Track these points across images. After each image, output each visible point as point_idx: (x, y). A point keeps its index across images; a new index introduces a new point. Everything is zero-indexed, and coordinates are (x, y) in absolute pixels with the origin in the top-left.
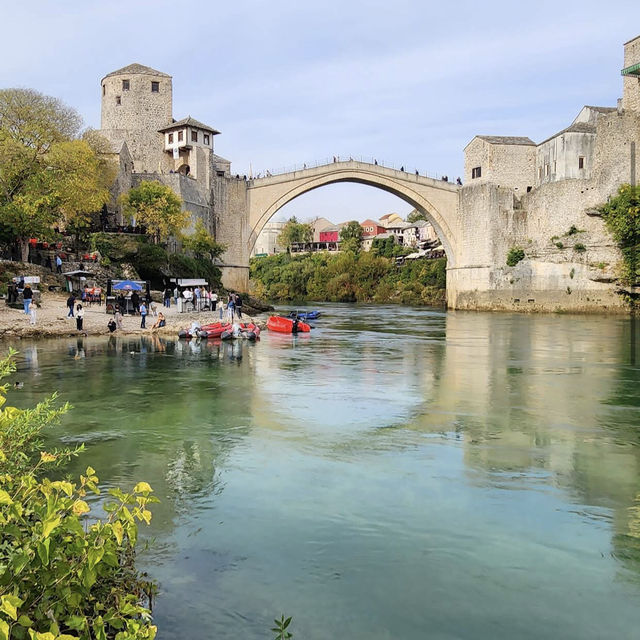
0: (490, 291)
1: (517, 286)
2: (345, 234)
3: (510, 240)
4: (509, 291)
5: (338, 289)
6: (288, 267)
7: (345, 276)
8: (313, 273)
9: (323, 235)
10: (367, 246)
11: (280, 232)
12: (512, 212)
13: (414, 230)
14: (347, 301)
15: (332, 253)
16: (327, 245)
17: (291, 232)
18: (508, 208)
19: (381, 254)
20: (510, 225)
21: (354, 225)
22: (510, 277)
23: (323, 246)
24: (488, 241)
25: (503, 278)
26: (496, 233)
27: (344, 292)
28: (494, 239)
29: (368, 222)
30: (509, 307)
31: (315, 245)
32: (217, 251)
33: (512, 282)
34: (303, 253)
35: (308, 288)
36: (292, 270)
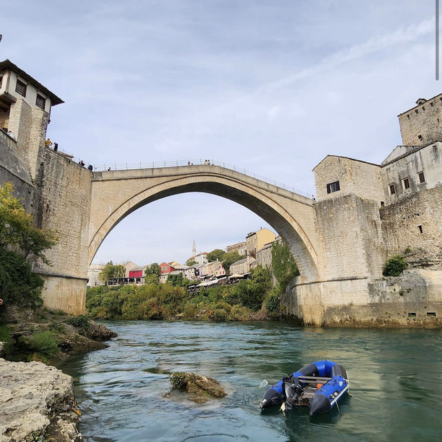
0: (372, 305)
1: (409, 298)
2: (148, 272)
3: (382, 250)
4: (400, 304)
5: (148, 310)
6: (107, 294)
7: (154, 300)
8: (126, 298)
9: (131, 273)
10: (163, 280)
11: (101, 271)
12: (380, 222)
13: (193, 270)
14: (156, 319)
15: (139, 285)
16: (135, 279)
17: (109, 271)
18: (375, 219)
19: (174, 285)
20: (380, 235)
21: (155, 266)
22: (398, 289)
23: (132, 280)
24: (361, 251)
25: (389, 290)
26: (368, 242)
27: (154, 311)
28: (367, 248)
29: (164, 264)
30: (403, 321)
31: (126, 280)
32: (38, 243)
33: (401, 294)
34: (117, 285)
35: (123, 310)
36: (110, 296)
